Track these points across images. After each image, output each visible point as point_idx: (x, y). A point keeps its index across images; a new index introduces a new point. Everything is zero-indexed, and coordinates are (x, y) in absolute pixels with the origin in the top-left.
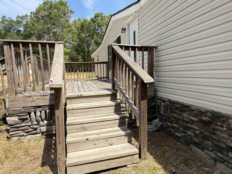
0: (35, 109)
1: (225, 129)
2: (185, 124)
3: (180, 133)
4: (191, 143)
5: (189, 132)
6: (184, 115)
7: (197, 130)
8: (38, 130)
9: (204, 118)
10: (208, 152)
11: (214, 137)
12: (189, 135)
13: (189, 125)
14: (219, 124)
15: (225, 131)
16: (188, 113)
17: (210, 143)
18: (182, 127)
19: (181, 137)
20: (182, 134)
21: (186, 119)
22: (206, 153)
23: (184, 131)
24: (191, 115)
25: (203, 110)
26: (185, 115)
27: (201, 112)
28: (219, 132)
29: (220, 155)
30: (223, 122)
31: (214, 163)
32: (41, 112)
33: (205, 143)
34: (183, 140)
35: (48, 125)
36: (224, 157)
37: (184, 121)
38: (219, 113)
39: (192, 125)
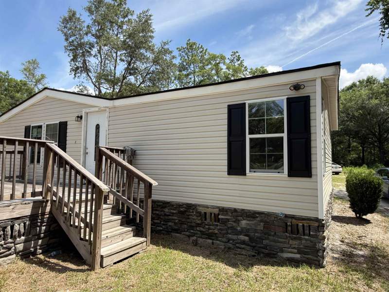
0: (12, 222)
1: (195, 213)
2: (166, 217)
3: (162, 227)
4: (171, 232)
5: (170, 224)
7: (176, 220)
8: (12, 250)
9: (181, 209)
10: (185, 233)
11: (188, 220)
12: (170, 226)
13: (170, 217)
14: (191, 211)
15: (194, 215)
16: (169, 208)
17: (186, 226)
18: (164, 221)
19: (163, 230)
20: (163, 227)
21: (168, 214)
23: (165, 223)
24: (171, 209)
25: (181, 204)
26: (166, 210)
28: (191, 217)
29: (192, 231)
30: (193, 209)
31: (188, 239)
32: (19, 225)
33: (183, 227)
34: (164, 232)
35: (25, 241)
36: (194, 232)
37: (165, 215)
38: (191, 204)
39: (172, 217)
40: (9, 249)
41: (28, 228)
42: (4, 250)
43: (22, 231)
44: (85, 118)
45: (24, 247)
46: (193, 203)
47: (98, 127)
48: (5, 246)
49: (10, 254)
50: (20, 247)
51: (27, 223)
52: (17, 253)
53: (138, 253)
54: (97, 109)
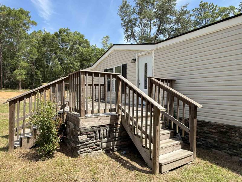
0: (99, 128)
1: (238, 135)
2: (206, 135)
3: (201, 142)
4: (211, 148)
5: (209, 140)
6: (204, 129)
7: (216, 138)
8: (100, 146)
9: (222, 130)
10: (226, 151)
11: (230, 140)
12: (209, 142)
13: (210, 135)
14: (233, 132)
15: (237, 136)
16: (208, 127)
17: (227, 145)
18: (203, 137)
19: (202, 145)
20: (203, 142)
21: (207, 132)
22: (225, 152)
23: (205, 140)
24: (210, 128)
25: (221, 125)
26: (206, 129)
27: (219, 126)
28: (233, 137)
29: (235, 151)
30: (236, 131)
31: (230, 157)
32: (103, 130)
33: (224, 145)
34: (204, 147)
35: (108, 142)
36: (238, 152)
37: (205, 132)
38: (232, 126)
39: (212, 135)
40: (99, 146)
41: (108, 133)
42: (96, 146)
43: (105, 134)
44: (137, 60)
45: (106, 145)
46: (236, 125)
47: (146, 65)
48: (96, 143)
49: (99, 149)
50: (105, 145)
51: (108, 129)
52: (103, 149)
53: (187, 164)
54: (145, 53)
